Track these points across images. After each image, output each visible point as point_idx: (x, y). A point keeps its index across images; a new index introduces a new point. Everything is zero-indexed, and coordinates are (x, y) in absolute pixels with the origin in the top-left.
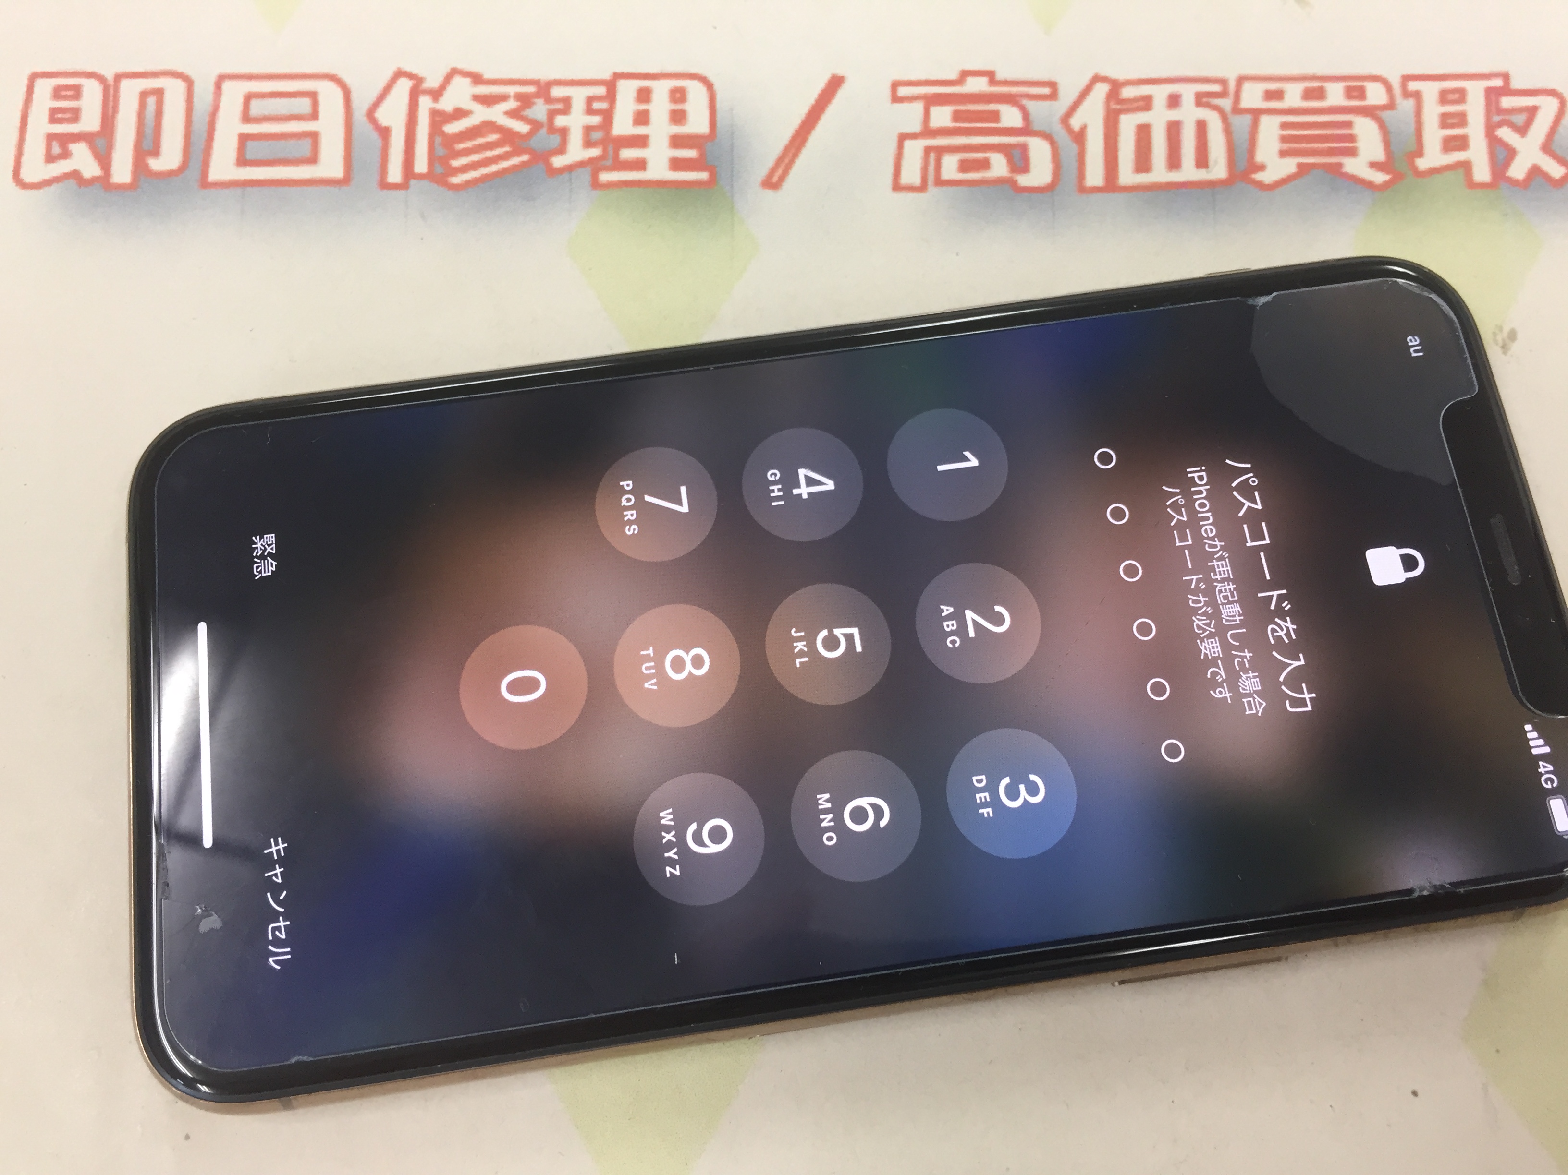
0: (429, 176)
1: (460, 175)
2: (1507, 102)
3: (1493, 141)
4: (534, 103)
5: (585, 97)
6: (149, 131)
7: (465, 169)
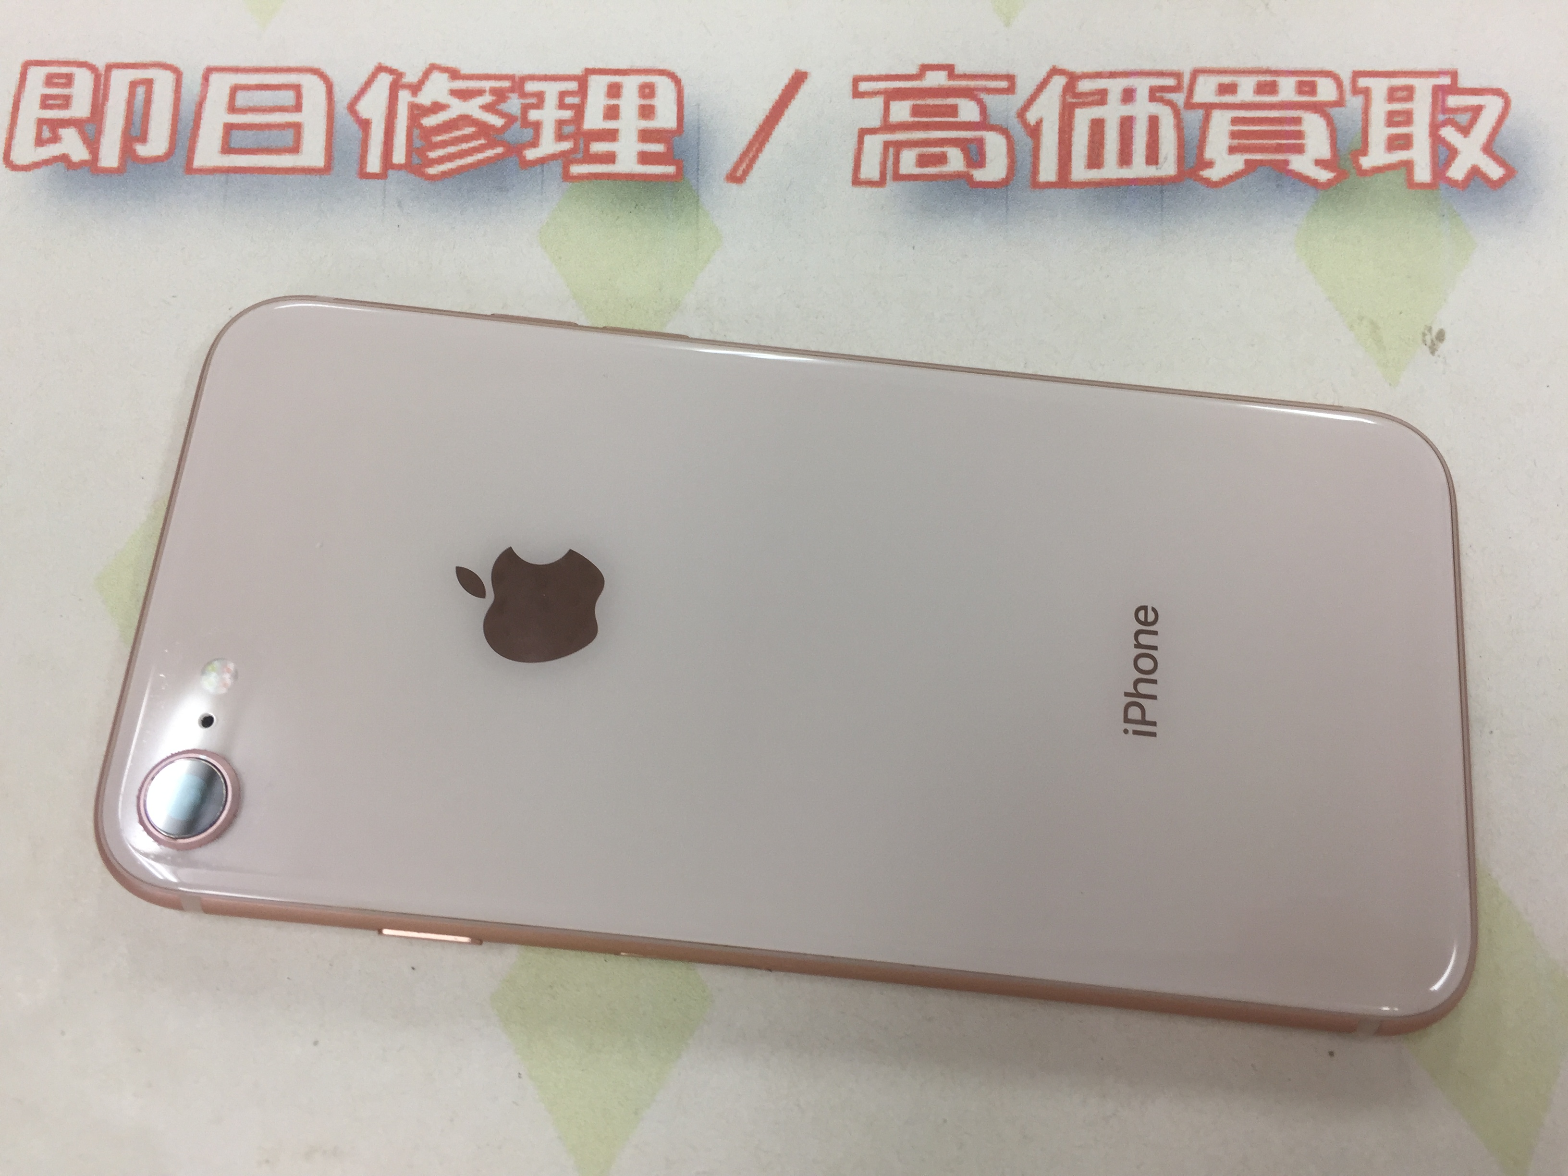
0: (407, 166)
1: (436, 166)
2: (1453, 101)
3: (1437, 141)
4: (508, 98)
5: (557, 92)
6: (137, 118)
7: (441, 160)
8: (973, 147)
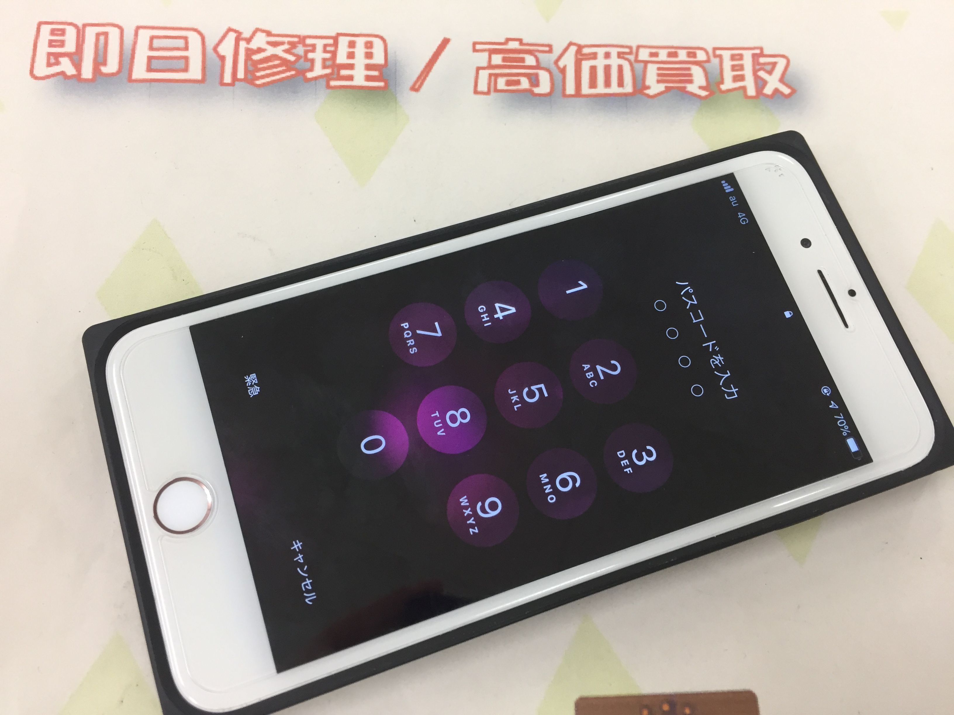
0: (245, 80)
1: (260, 80)
2: (762, 60)
3: (757, 78)
4: (297, 47)
5: (323, 44)
6: (101, 52)
7: (263, 77)
8: (533, 78)
